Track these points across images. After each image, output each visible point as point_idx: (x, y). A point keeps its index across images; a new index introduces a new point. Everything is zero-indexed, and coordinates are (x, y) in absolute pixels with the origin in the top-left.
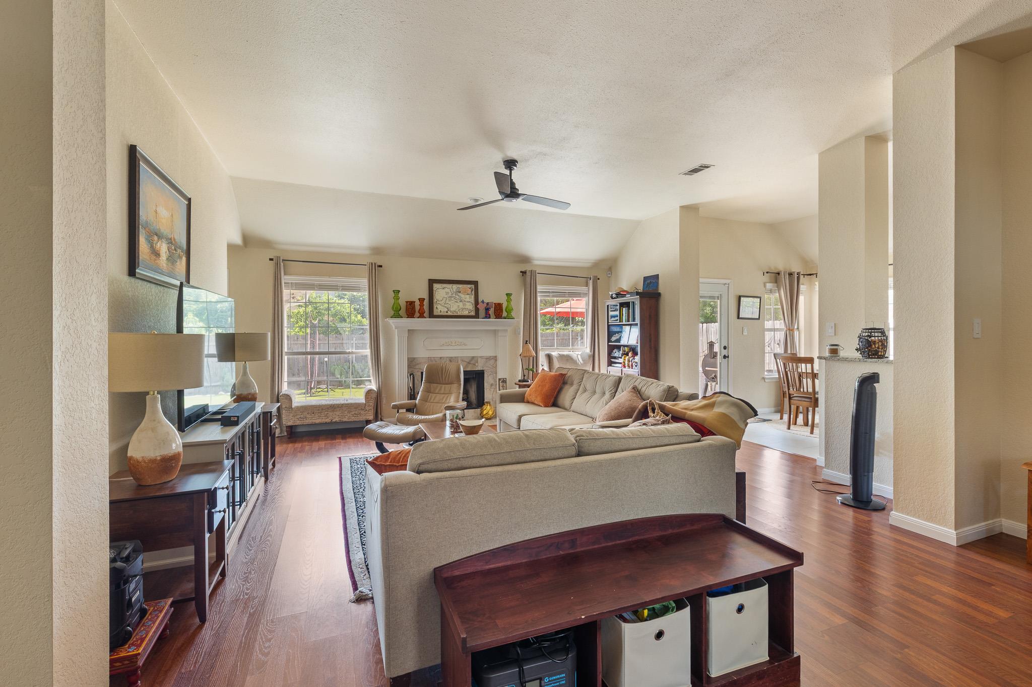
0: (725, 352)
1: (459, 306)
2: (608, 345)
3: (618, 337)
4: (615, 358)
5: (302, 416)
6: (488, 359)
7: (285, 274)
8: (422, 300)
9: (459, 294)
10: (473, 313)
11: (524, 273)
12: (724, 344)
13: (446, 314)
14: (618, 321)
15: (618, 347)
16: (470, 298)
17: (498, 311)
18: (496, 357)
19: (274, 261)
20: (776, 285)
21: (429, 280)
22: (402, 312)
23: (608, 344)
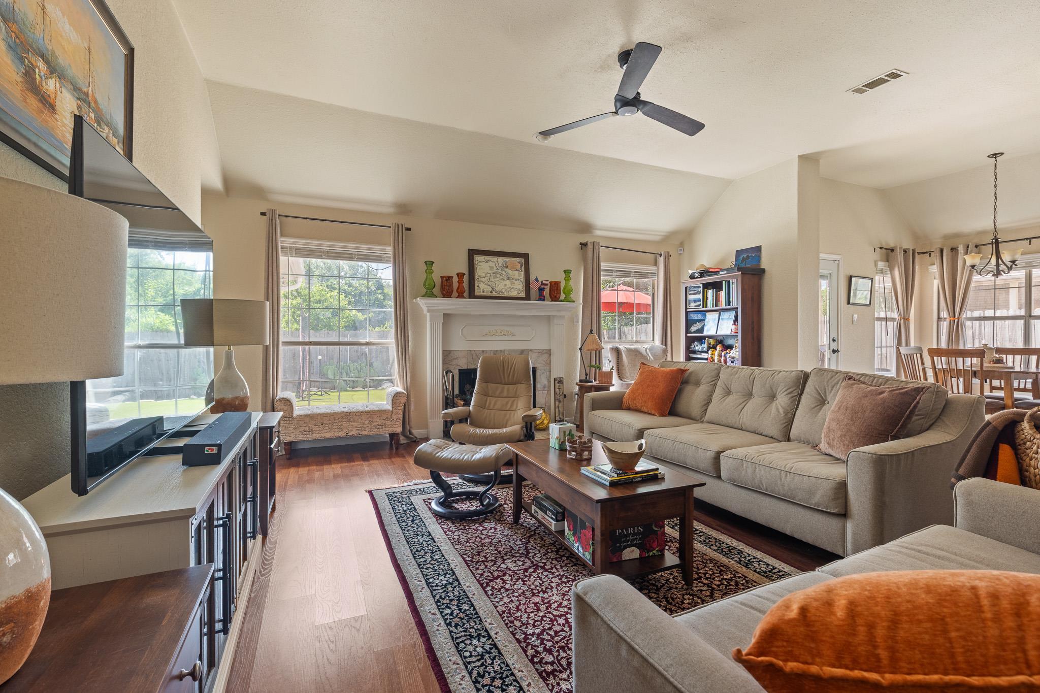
0: (834, 346)
1: (505, 285)
2: (687, 337)
3: (699, 327)
4: (695, 352)
5: (306, 429)
6: (542, 352)
7: (282, 235)
8: (460, 276)
9: (506, 270)
10: (523, 294)
11: (584, 245)
12: (834, 335)
13: (490, 294)
14: (701, 306)
15: (701, 340)
16: (520, 275)
17: (554, 292)
18: (550, 350)
19: (268, 215)
20: (887, 264)
21: (469, 250)
22: (436, 290)
23: (686, 335)
